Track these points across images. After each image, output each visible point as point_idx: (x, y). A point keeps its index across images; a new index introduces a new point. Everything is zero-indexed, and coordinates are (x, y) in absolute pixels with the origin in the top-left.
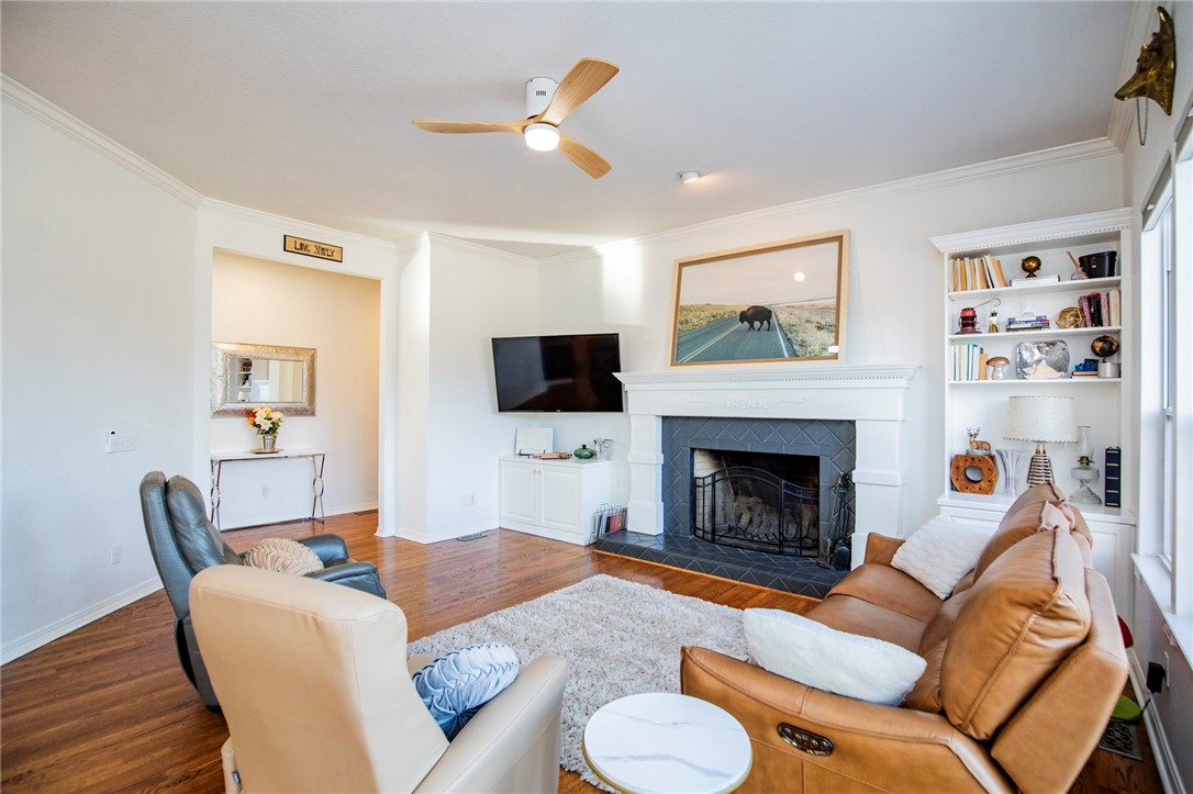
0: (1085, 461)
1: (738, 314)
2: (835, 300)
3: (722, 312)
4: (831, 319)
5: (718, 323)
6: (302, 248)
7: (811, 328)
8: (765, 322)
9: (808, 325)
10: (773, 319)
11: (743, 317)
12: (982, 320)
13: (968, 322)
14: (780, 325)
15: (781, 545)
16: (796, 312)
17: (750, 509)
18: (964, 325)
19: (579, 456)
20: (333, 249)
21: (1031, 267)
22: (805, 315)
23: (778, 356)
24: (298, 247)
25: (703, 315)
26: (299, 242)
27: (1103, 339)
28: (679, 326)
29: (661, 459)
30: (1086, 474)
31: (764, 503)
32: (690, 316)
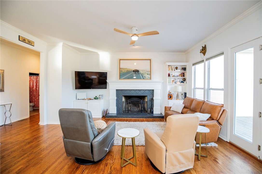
0: (182, 94)
1: (133, 70)
2: (150, 70)
3: (129, 70)
4: (149, 73)
5: (128, 72)
6: (24, 40)
7: (146, 74)
8: (138, 73)
9: (145, 74)
10: (139, 72)
11: (134, 71)
12: (171, 75)
13: (169, 75)
14: (141, 73)
15: (141, 111)
16: (143, 71)
17: (130, 106)
18: (169, 76)
19: (95, 99)
20: (32, 42)
21: (177, 68)
22: (145, 72)
23: (141, 79)
24: (23, 40)
25: (125, 70)
26: (23, 38)
27: (184, 78)
28: (120, 72)
29: (116, 98)
30: (182, 96)
31: (133, 105)
32: (122, 70)
